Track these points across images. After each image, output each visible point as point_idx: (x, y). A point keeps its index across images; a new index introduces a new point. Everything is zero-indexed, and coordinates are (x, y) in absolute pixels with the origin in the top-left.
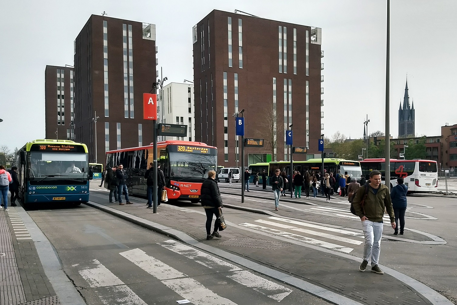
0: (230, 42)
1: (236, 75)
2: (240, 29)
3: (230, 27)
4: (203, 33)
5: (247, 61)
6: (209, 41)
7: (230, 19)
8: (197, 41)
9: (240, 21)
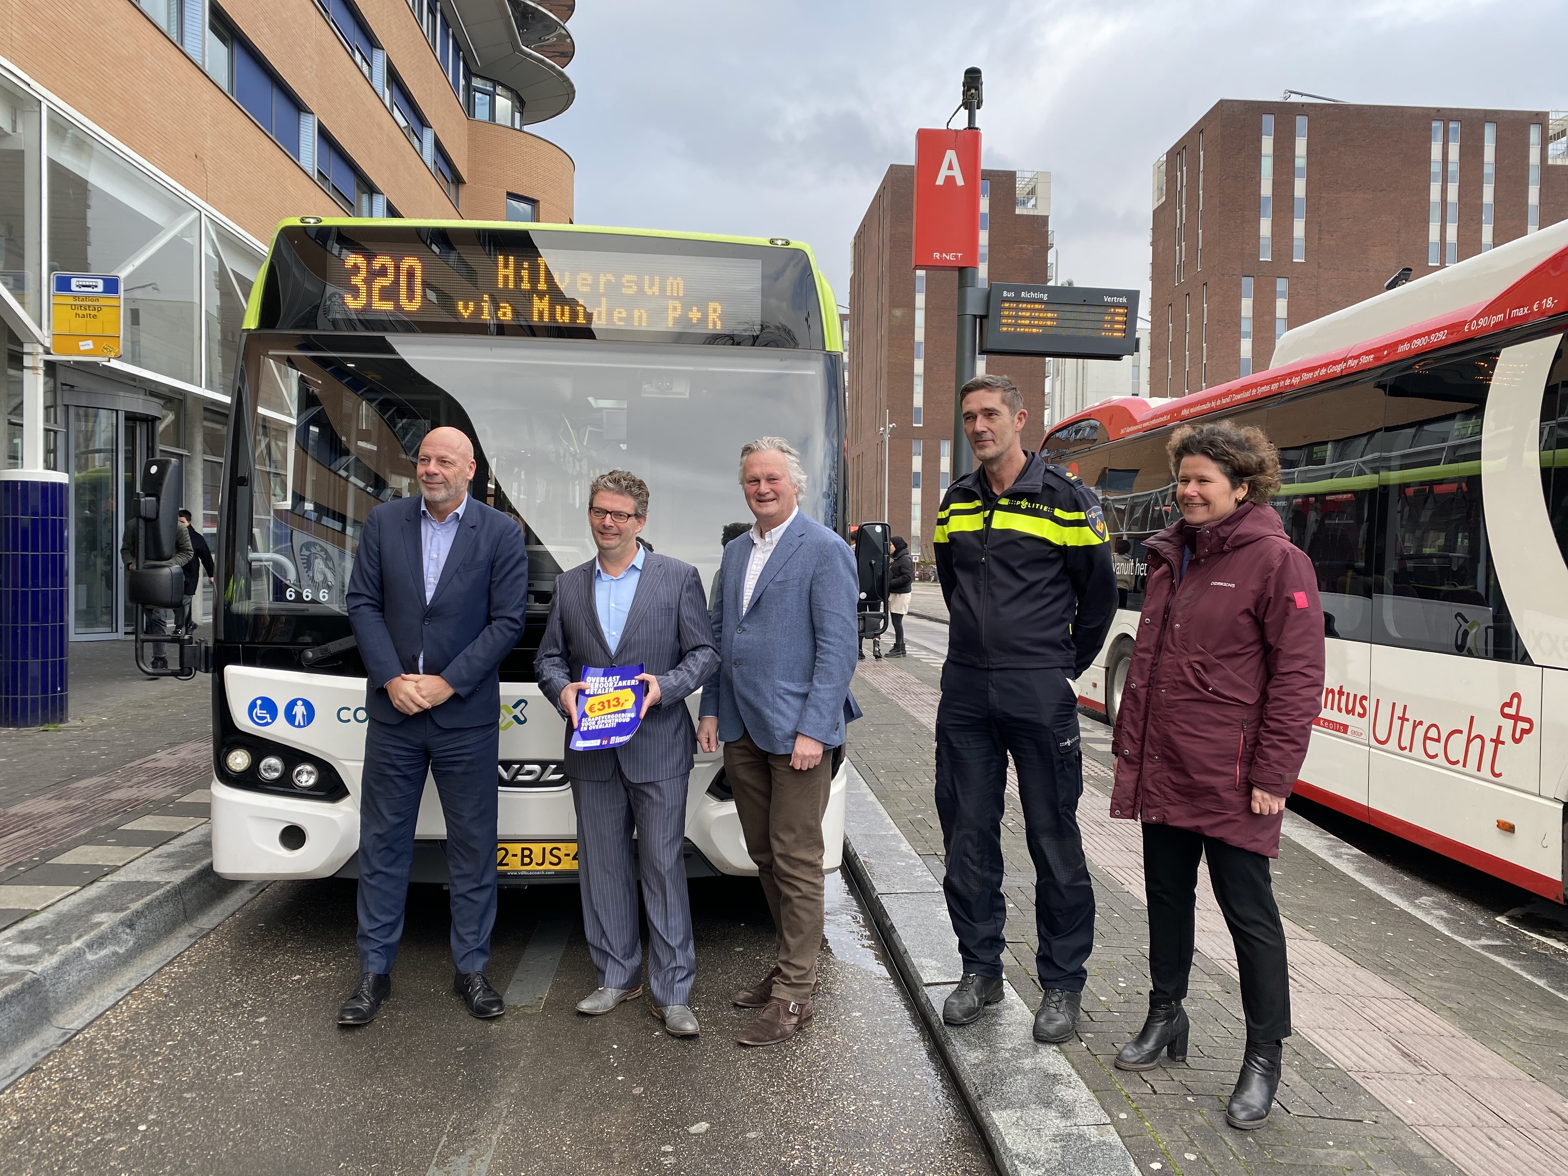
0: (1266, 189)
1: (1282, 285)
2: (1301, 146)
3: (1267, 144)
4: (1182, 176)
5: (1320, 239)
6: (1201, 192)
7: (1268, 121)
8: (1164, 199)
9: (1302, 123)
